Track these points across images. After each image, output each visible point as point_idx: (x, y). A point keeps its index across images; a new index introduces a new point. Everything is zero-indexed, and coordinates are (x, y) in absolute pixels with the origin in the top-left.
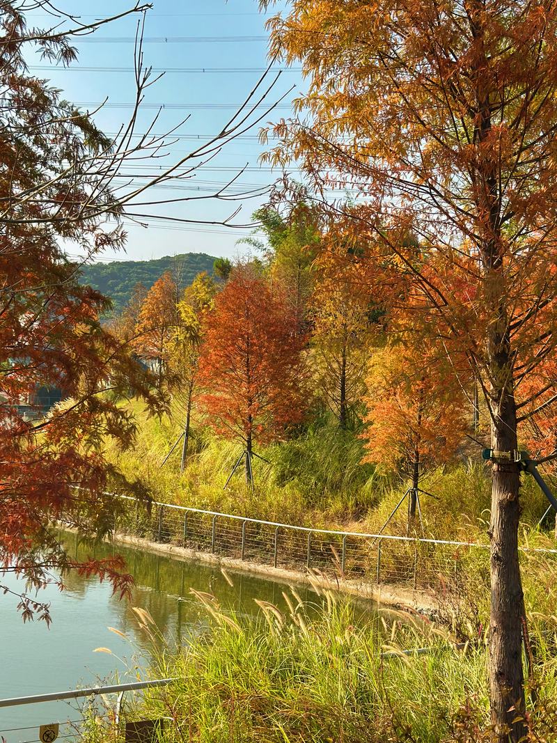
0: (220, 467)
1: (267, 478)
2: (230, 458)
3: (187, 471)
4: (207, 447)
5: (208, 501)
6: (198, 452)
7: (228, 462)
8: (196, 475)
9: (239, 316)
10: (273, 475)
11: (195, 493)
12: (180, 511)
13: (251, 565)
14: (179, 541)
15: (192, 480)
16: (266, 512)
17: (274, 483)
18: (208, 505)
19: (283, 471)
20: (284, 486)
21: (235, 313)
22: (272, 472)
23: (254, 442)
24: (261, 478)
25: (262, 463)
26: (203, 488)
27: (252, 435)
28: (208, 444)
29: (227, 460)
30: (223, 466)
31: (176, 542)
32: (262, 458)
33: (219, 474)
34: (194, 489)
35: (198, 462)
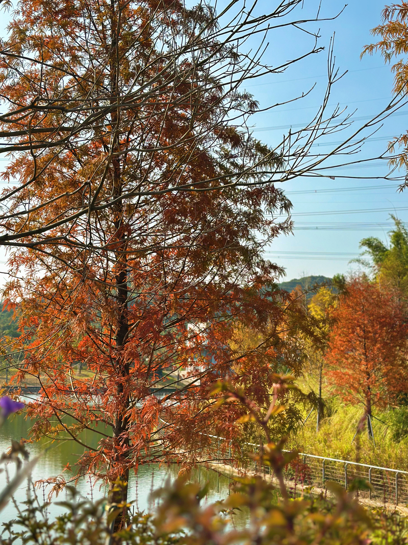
0: (347, 428)
1: (385, 436)
2: (355, 421)
3: (321, 431)
4: (336, 412)
5: (340, 453)
6: (329, 416)
7: (353, 424)
8: (329, 434)
9: (356, 311)
10: (389, 434)
11: (329, 447)
12: (318, 460)
13: (378, 503)
14: (319, 484)
15: (325, 437)
16: (387, 462)
17: (391, 439)
18: (340, 456)
19: (397, 431)
20: (399, 442)
21: (353, 309)
22: (389, 431)
23: (373, 408)
24: (381, 436)
25: (379, 424)
26: (335, 443)
27: (372, 402)
28: (337, 410)
29: (352, 422)
30: (350, 426)
31: (317, 484)
32: (380, 420)
33: (346, 433)
34: (328, 444)
35: (330, 424)
